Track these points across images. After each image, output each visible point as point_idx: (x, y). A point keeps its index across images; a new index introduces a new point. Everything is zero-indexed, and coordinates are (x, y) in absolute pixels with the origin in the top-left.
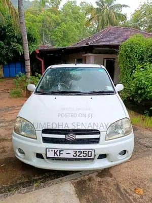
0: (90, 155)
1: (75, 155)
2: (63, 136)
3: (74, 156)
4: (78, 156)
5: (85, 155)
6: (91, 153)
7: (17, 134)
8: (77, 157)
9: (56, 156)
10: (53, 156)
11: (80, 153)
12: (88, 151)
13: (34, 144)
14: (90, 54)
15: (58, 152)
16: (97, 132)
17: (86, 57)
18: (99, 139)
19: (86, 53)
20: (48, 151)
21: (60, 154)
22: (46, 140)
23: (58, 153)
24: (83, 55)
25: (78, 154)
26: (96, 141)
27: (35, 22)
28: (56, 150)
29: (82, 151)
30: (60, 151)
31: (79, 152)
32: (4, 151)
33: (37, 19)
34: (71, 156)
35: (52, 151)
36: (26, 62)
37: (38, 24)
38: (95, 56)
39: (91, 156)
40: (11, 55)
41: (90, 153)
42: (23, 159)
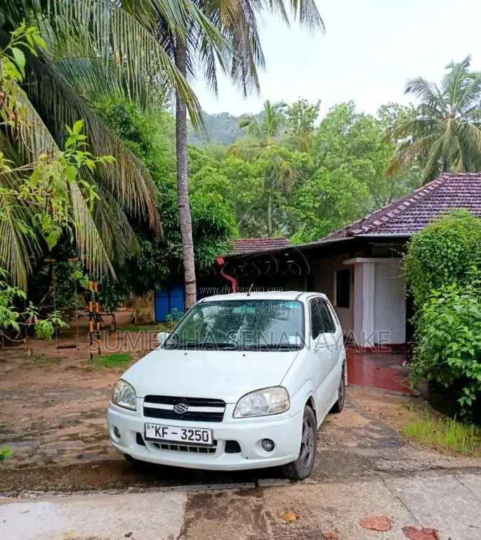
0: (205, 439)
1: (184, 436)
2: (170, 407)
3: (182, 438)
4: (189, 439)
5: (198, 437)
6: (207, 435)
7: (114, 405)
8: (187, 440)
9: (158, 437)
10: (154, 437)
11: (191, 433)
12: (202, 430)
13: (133, 418)
14: (358, 260)
15: (161, 429)
16: (222, 404)
17: (353, 266)
18: (222, 414)
19: (353, 256)
20: (149, 428)
21: (163, 433)
22: (148, 412)
23: (161, 431)
24: (347, 262)
25: (189, 434)
26: (218, 417)
27: (247, 176)
28: (158, 427)
29: (194, 430)
30: (163, 429)
31: (189, 431)
32: (105, 452)
33: (253, 169)
34: (178, 438)
35: (153, 427)
36: (187, 287)
37: (253, 180)
38: (376, 264)
39: (207, 441)
40: (166, 270)
41: (205, 434)
42: (119, 444)
